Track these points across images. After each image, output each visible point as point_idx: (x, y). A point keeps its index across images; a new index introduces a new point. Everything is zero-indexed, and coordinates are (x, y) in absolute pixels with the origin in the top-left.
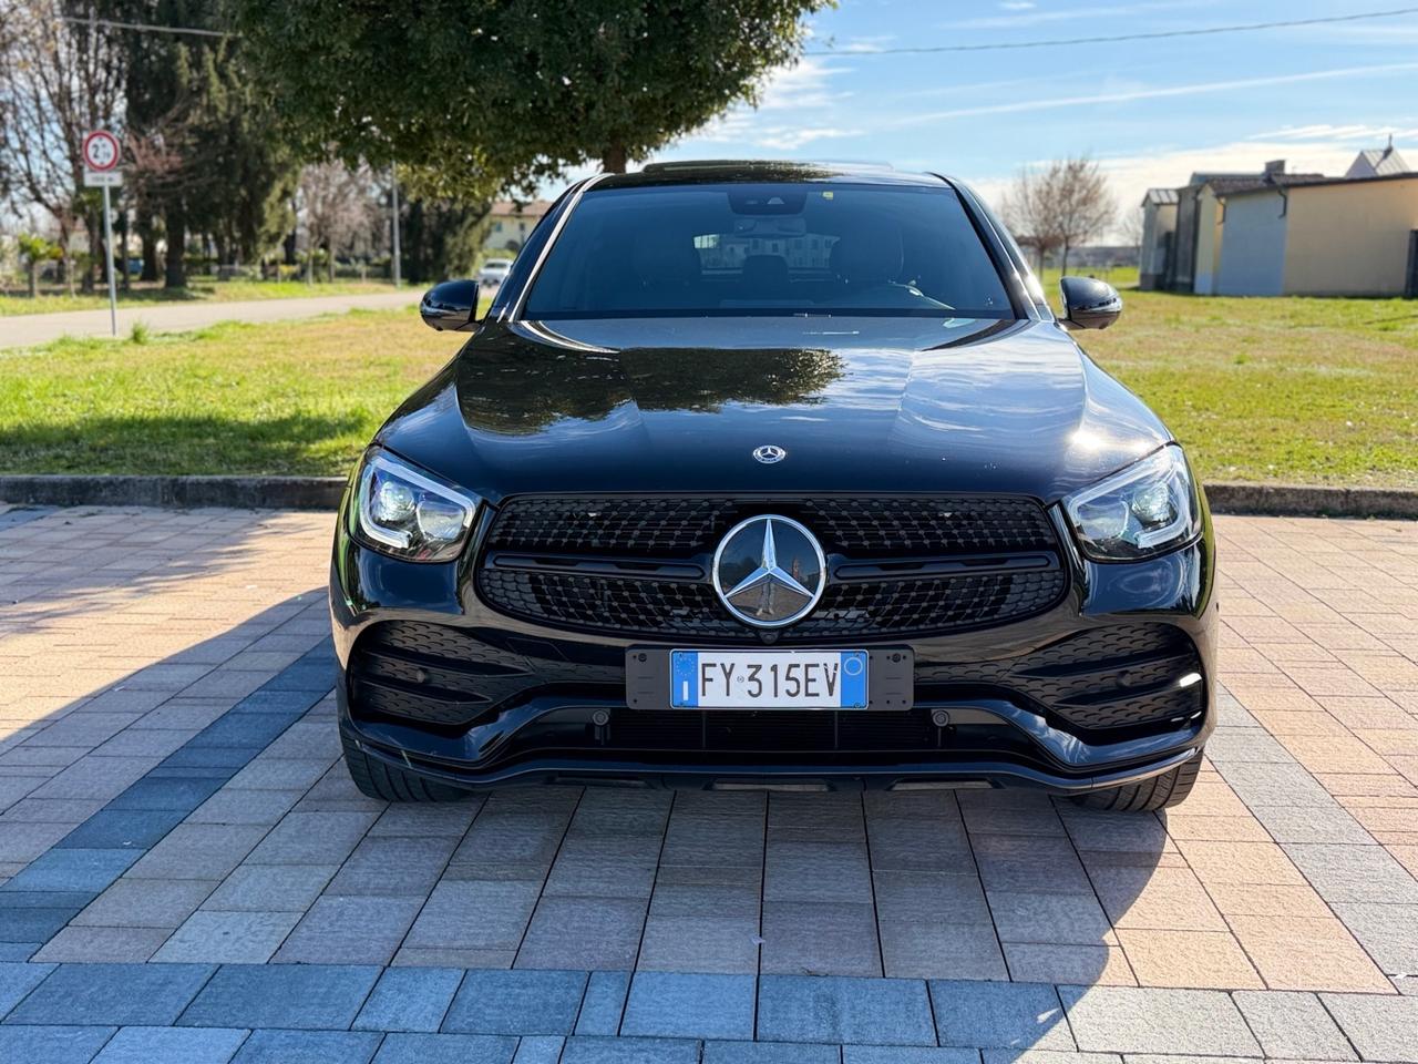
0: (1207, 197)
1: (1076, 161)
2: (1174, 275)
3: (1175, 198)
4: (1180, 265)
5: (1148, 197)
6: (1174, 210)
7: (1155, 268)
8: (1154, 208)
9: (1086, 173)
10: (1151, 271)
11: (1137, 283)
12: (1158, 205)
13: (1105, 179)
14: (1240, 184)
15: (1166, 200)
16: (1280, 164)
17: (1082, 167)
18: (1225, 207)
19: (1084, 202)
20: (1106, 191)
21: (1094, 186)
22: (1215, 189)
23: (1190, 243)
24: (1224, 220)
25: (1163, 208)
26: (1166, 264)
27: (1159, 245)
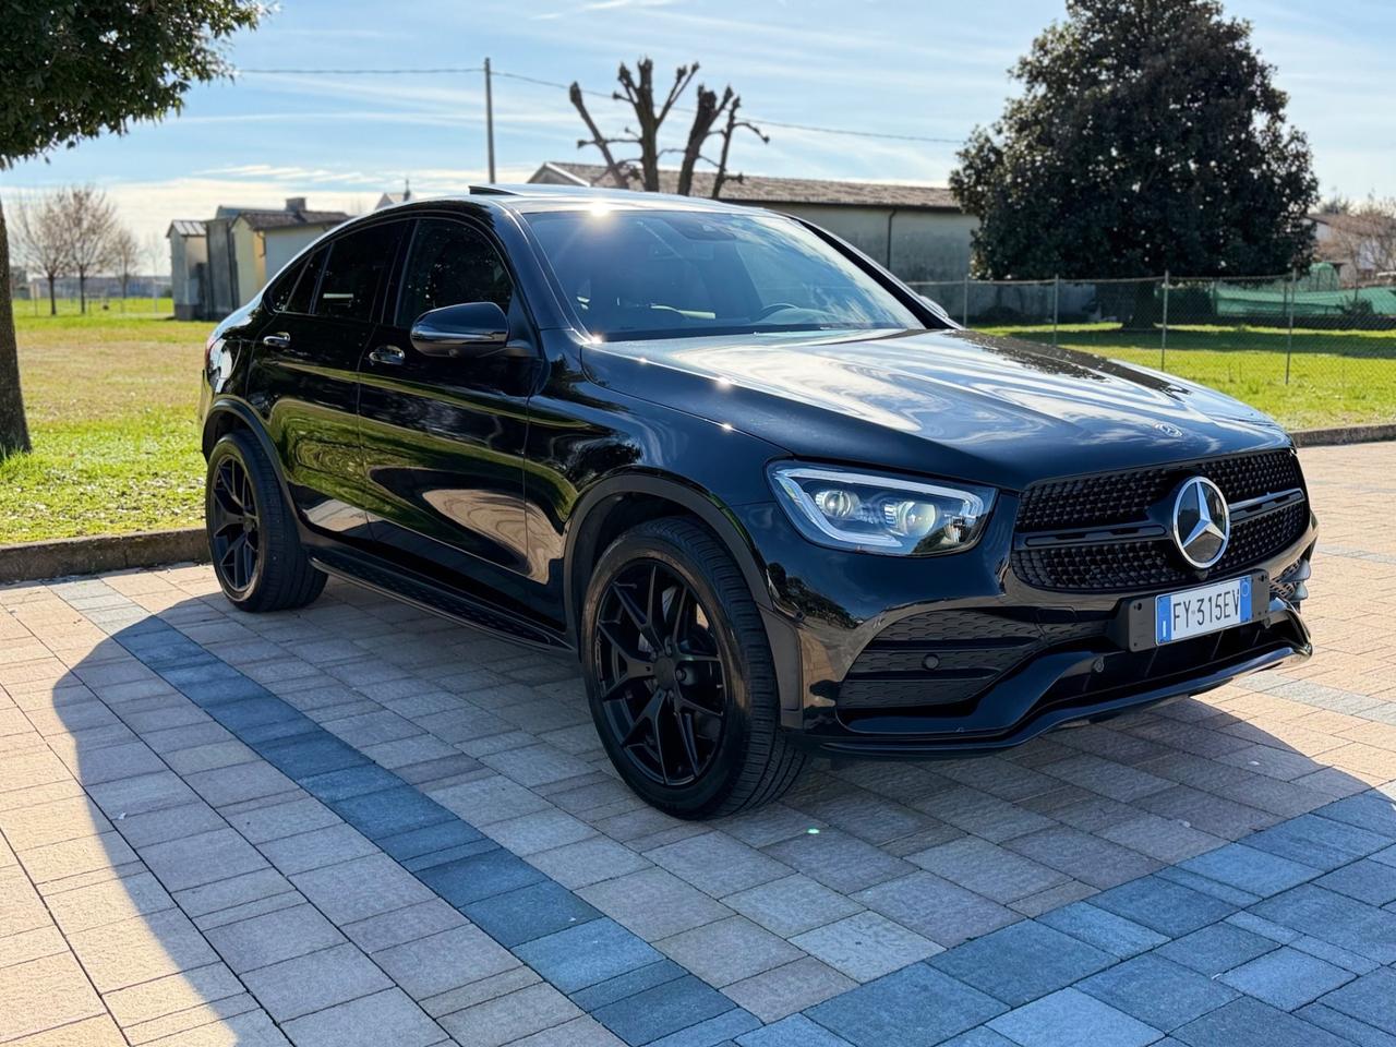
0: (242, 231)
1: (81, 188)
2: (214, 306)
3: (202, 231)
4: (218, 295)
5: (172, 227)
6: (203, 241)
7: (191, 298)
8: (182, 239)
9: (93, 201)
10: (187, 301)
11: (172, 314)
12: (186, 236)
13: (114, 209)
14: (272, 219)
15: (192, 232)
16: (302, 201)
17: (88, 195)
18: (264, 239)
19: (92, 230)
20: (116, 221)
21: (103, 215)
22: (249, 223)
23: (227, 275)
24: (265, 253)
25: (190, 239)
26: (202, 295)
27: (192, 277)
